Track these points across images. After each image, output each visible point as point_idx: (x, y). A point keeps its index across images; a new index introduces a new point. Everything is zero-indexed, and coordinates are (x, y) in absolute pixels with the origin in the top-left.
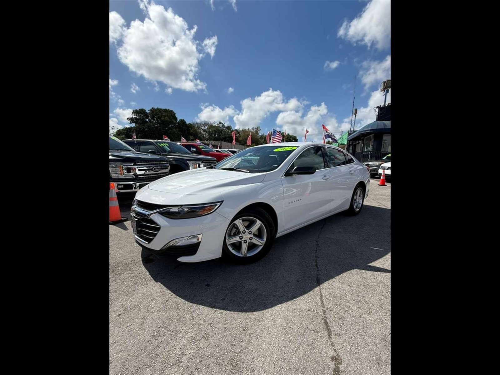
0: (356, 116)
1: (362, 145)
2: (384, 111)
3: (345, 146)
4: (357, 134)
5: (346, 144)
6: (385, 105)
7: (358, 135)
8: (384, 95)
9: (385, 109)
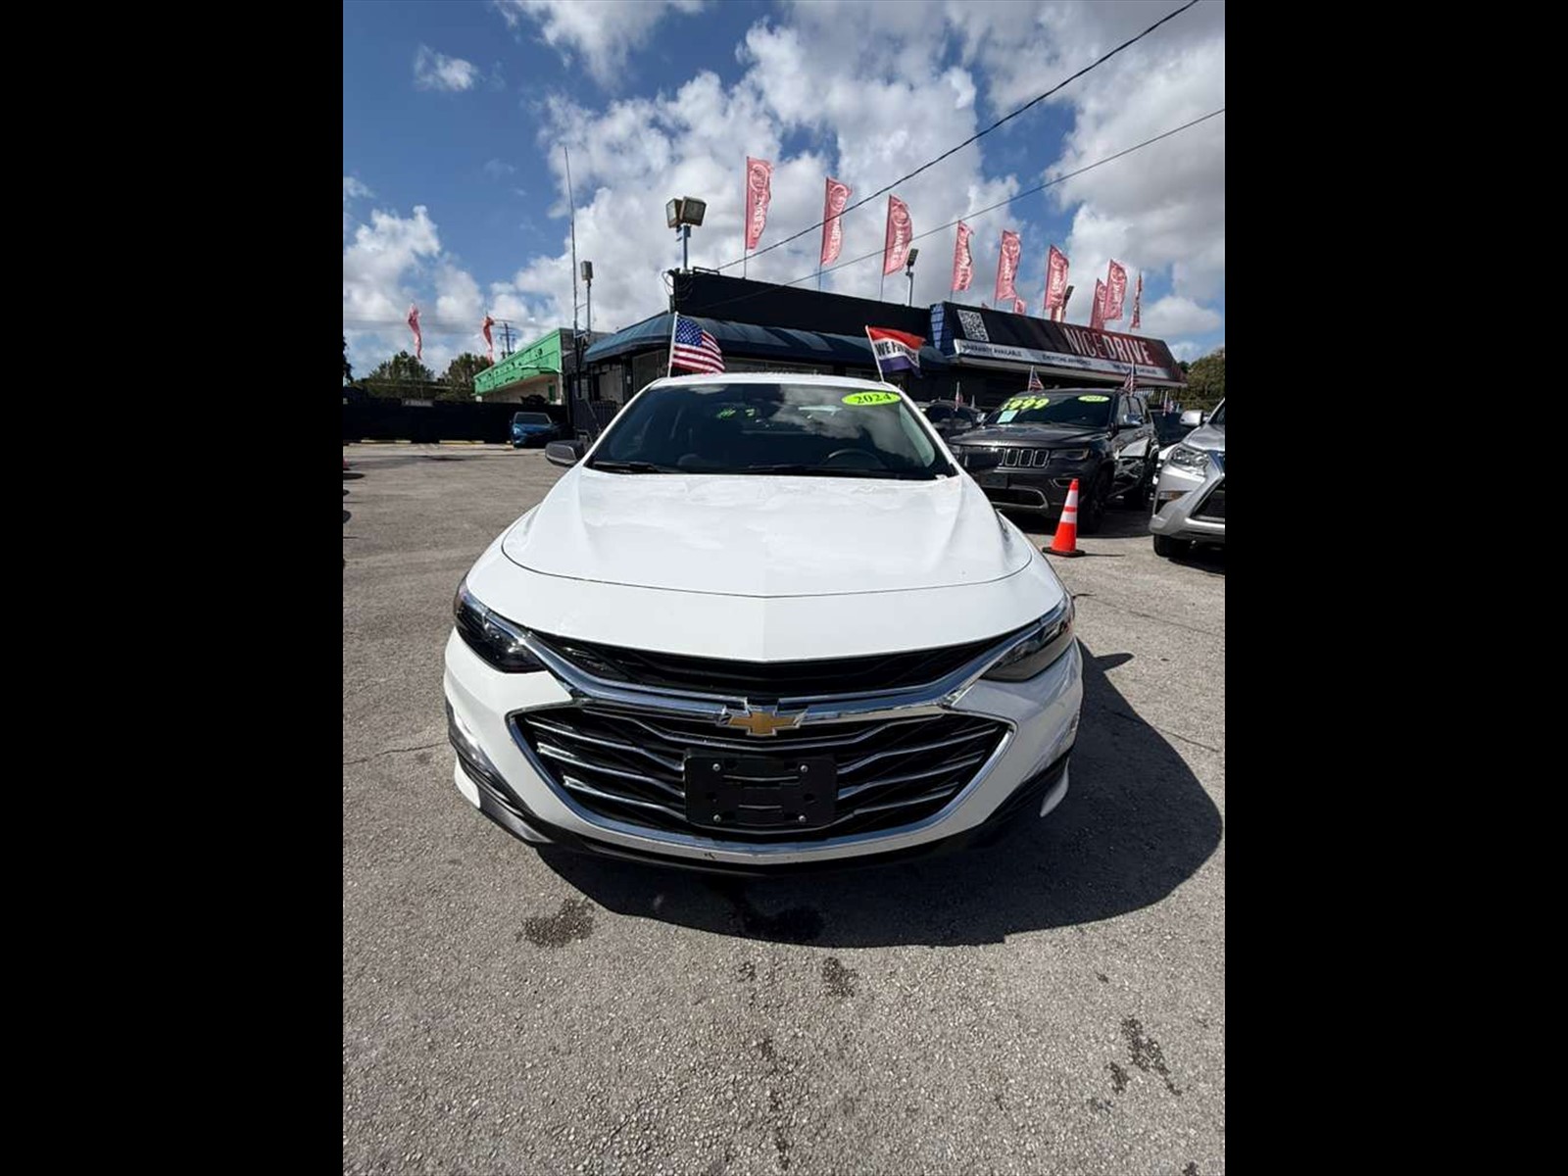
0: (589, 285)
1: (629, 378)
2: (689, 289)
3: (557, 379)
4: (630, 345)
5: (559, 371)
6: (686, 270)
7: (633, 349)
8: (679, 239)
9: (691, 283)
